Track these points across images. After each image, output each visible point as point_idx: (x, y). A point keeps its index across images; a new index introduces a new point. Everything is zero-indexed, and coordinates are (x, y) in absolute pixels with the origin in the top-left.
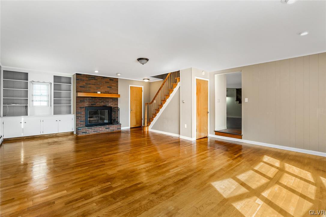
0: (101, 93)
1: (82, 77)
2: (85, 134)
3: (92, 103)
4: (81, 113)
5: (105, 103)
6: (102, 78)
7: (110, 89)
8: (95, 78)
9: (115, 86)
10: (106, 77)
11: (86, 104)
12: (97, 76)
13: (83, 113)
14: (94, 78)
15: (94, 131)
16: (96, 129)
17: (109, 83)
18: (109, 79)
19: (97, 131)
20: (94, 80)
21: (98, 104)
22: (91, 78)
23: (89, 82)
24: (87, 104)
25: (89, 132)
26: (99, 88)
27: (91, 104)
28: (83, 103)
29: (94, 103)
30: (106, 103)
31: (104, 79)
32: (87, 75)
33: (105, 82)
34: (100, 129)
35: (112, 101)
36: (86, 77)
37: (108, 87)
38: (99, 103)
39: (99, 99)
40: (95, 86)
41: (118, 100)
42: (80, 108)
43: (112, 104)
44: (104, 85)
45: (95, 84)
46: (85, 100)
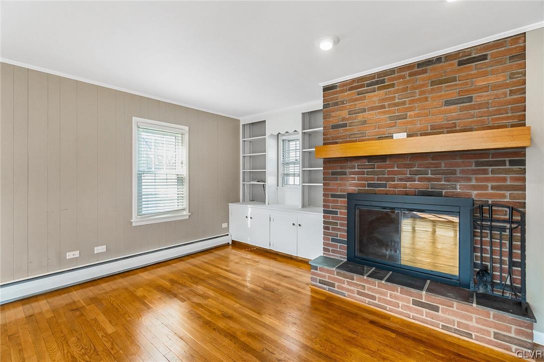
0: (409, 136)
1: (336, 93)
2: (329, 290)
3: (373, 179)
4: (336, 213)
5: (429, 180)
6: (416, 69)
7: (461, 109)
8: (383, 81)
9: (496, 87)
10: (439, 59)
11: (352, 184)
12: (392, 71)
13: (342, 213)
14: (377, 83)
15: (359, 293)
16: (369, 289)
17: (454, 79)
18: (456, 61)
19: (374, 298)
20: (379, 89)
21: (395, 186)
22: (368, 85)
23: (359, 105)
24: (356, 185)
25: (343, 288)
26: (399, 118)
27: (369, 185)
28: (342, 179)
29: (379, 179)
30: (439, 180)
31: (425, 72)
32: (353, 81)
33: (433, 83)
34: (385, 295)
35: (475, 172)
36: (351, 89)
37: (448, 103)
38: (401, 180)
39: (401, 162)
40: (385, 113)
41: (523, 163)
42: (333, 196)
43: (474, 188)
44: (426, 99)
45: (383, 107)
46: (348, 170)
